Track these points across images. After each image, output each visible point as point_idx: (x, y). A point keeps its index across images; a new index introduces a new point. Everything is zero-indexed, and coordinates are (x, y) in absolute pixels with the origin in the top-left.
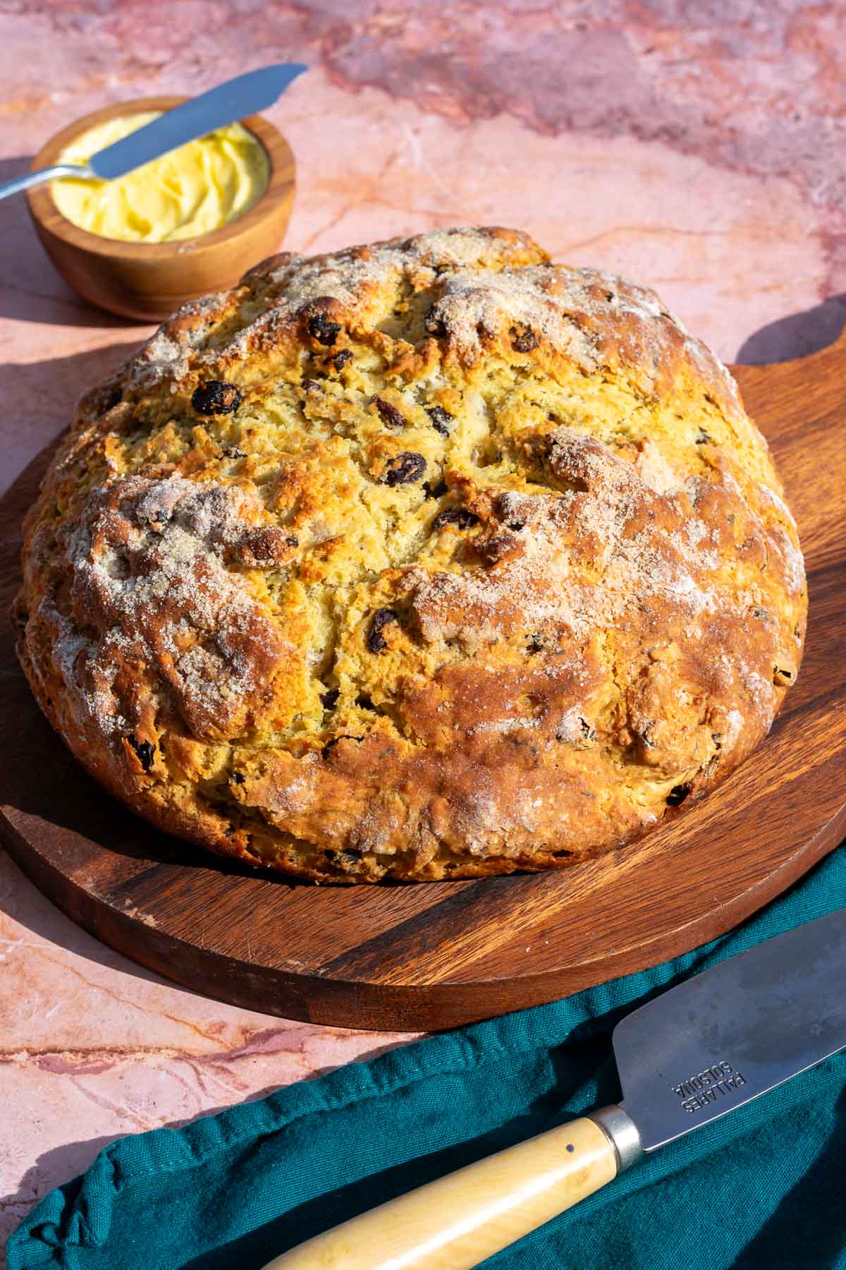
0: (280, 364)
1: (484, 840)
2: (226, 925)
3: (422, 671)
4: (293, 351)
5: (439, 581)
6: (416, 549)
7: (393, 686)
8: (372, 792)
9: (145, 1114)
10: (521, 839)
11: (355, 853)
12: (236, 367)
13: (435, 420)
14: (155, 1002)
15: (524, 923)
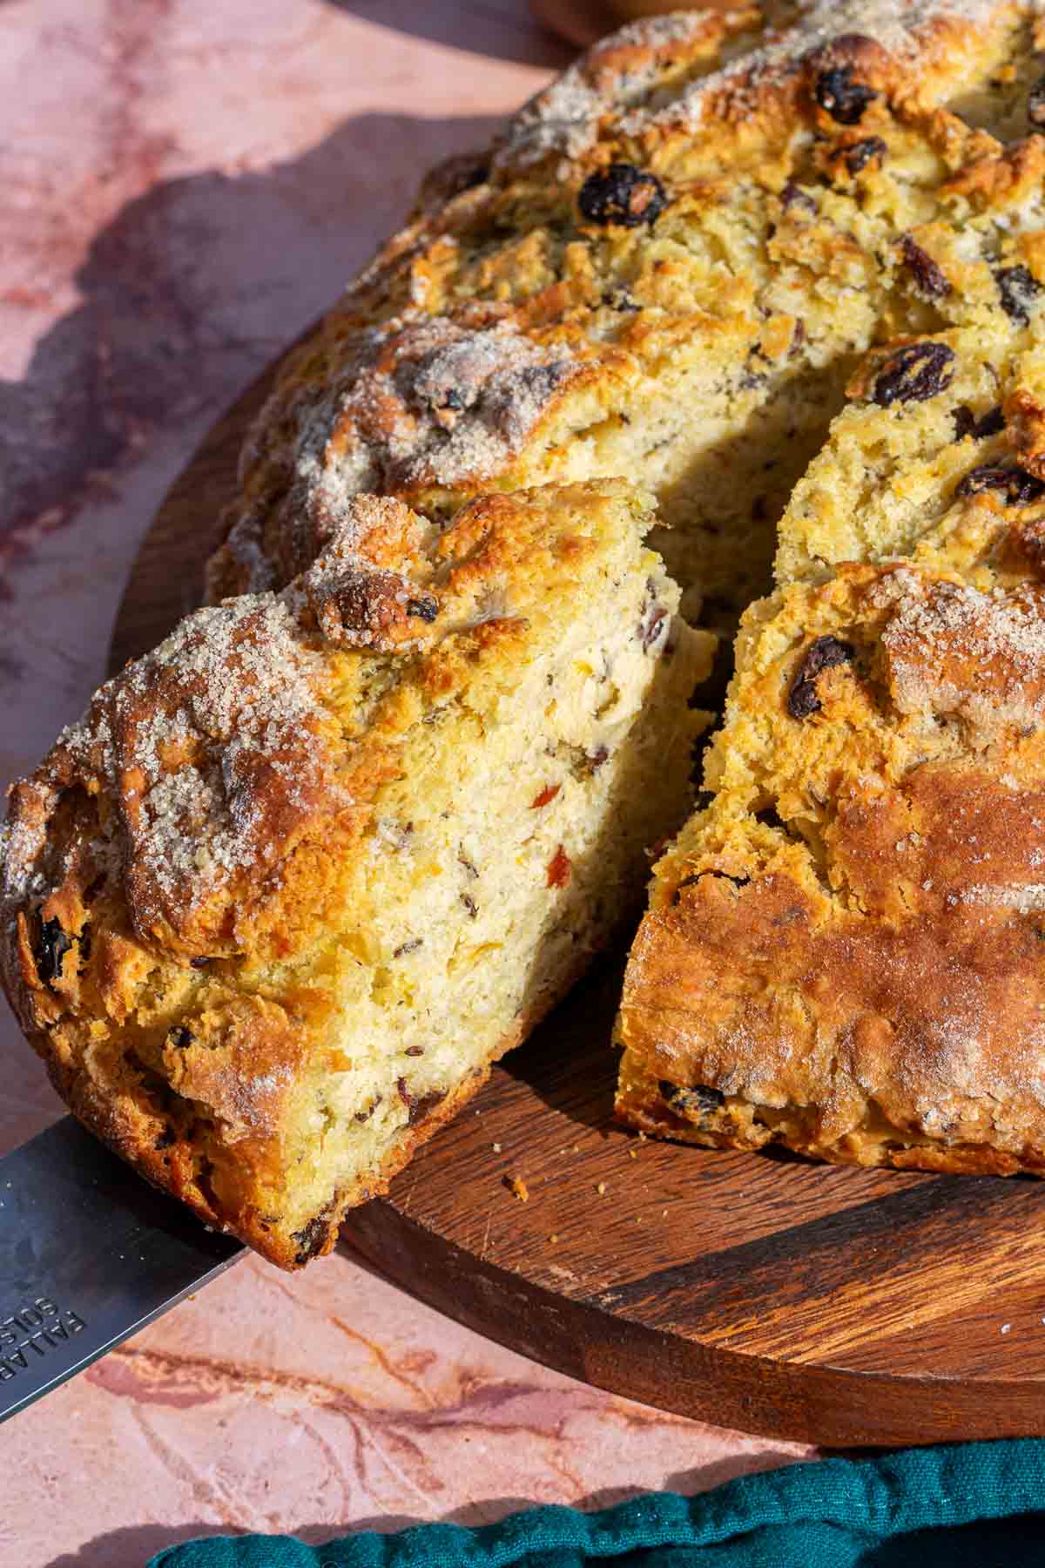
0: (754, 151)
1: (951, 1111)
2: (458, 1178)
3: (880, 768)
4: (784, 129)
5: (940, 596)
6: (918, 531)
7: (821, 789)
8: (754, 985)
9: (246, 1503)
10: (1026, 1120)
11: (712, 1094)
12: (675, 146)
13: (1005, 292)
14: (324, 1290)
15: (1010, 1274)
